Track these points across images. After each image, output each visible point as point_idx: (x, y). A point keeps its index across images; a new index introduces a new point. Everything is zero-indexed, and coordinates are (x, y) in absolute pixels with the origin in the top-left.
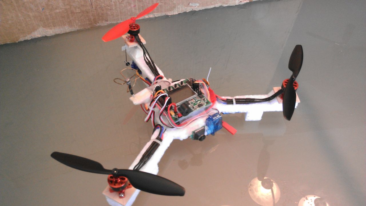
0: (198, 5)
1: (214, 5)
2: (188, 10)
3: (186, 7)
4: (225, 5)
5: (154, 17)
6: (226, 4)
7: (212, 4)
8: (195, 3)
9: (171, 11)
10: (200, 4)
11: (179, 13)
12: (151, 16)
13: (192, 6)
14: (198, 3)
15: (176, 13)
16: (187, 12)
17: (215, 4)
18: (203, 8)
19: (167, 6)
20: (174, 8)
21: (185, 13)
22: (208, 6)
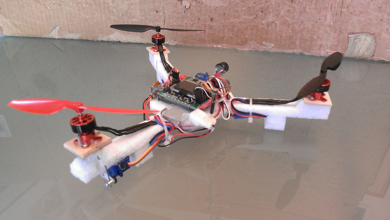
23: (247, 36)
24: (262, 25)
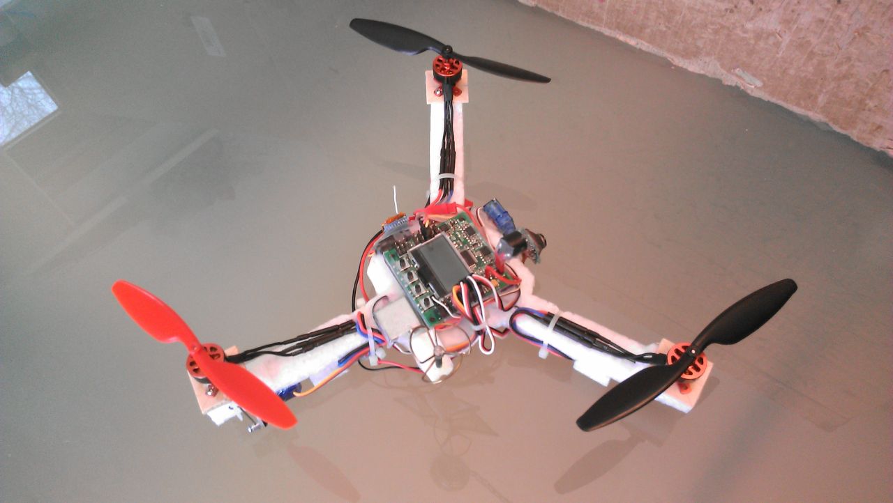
0: (759, 84)
1: (803, 110)
2: (730, 80)
3: (724, 72)
4: (837, 129)
5: (638, 47)
6: (841, 128)
7: (798, 105)
8: (754, 75)
9: (682, 56)
10: (765, 86)
11: (702, 72)
12: (632, 42)
13: (740, 77)
14: (763, 81)
15: (693, 67)
16: (726, 83)
17: (810, 110)
18: (773, 100)
19: (678, 43)
20: (695, 56)
21: (717, 83)
22: (786, 100)
23: (700, 43)
24: (744, 32)
